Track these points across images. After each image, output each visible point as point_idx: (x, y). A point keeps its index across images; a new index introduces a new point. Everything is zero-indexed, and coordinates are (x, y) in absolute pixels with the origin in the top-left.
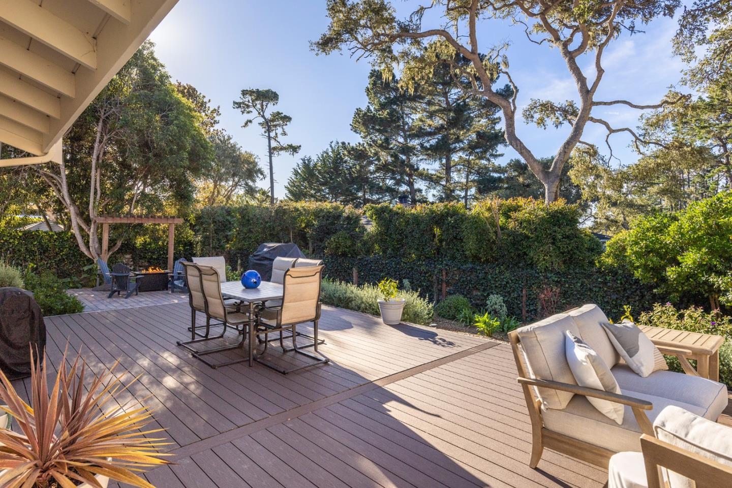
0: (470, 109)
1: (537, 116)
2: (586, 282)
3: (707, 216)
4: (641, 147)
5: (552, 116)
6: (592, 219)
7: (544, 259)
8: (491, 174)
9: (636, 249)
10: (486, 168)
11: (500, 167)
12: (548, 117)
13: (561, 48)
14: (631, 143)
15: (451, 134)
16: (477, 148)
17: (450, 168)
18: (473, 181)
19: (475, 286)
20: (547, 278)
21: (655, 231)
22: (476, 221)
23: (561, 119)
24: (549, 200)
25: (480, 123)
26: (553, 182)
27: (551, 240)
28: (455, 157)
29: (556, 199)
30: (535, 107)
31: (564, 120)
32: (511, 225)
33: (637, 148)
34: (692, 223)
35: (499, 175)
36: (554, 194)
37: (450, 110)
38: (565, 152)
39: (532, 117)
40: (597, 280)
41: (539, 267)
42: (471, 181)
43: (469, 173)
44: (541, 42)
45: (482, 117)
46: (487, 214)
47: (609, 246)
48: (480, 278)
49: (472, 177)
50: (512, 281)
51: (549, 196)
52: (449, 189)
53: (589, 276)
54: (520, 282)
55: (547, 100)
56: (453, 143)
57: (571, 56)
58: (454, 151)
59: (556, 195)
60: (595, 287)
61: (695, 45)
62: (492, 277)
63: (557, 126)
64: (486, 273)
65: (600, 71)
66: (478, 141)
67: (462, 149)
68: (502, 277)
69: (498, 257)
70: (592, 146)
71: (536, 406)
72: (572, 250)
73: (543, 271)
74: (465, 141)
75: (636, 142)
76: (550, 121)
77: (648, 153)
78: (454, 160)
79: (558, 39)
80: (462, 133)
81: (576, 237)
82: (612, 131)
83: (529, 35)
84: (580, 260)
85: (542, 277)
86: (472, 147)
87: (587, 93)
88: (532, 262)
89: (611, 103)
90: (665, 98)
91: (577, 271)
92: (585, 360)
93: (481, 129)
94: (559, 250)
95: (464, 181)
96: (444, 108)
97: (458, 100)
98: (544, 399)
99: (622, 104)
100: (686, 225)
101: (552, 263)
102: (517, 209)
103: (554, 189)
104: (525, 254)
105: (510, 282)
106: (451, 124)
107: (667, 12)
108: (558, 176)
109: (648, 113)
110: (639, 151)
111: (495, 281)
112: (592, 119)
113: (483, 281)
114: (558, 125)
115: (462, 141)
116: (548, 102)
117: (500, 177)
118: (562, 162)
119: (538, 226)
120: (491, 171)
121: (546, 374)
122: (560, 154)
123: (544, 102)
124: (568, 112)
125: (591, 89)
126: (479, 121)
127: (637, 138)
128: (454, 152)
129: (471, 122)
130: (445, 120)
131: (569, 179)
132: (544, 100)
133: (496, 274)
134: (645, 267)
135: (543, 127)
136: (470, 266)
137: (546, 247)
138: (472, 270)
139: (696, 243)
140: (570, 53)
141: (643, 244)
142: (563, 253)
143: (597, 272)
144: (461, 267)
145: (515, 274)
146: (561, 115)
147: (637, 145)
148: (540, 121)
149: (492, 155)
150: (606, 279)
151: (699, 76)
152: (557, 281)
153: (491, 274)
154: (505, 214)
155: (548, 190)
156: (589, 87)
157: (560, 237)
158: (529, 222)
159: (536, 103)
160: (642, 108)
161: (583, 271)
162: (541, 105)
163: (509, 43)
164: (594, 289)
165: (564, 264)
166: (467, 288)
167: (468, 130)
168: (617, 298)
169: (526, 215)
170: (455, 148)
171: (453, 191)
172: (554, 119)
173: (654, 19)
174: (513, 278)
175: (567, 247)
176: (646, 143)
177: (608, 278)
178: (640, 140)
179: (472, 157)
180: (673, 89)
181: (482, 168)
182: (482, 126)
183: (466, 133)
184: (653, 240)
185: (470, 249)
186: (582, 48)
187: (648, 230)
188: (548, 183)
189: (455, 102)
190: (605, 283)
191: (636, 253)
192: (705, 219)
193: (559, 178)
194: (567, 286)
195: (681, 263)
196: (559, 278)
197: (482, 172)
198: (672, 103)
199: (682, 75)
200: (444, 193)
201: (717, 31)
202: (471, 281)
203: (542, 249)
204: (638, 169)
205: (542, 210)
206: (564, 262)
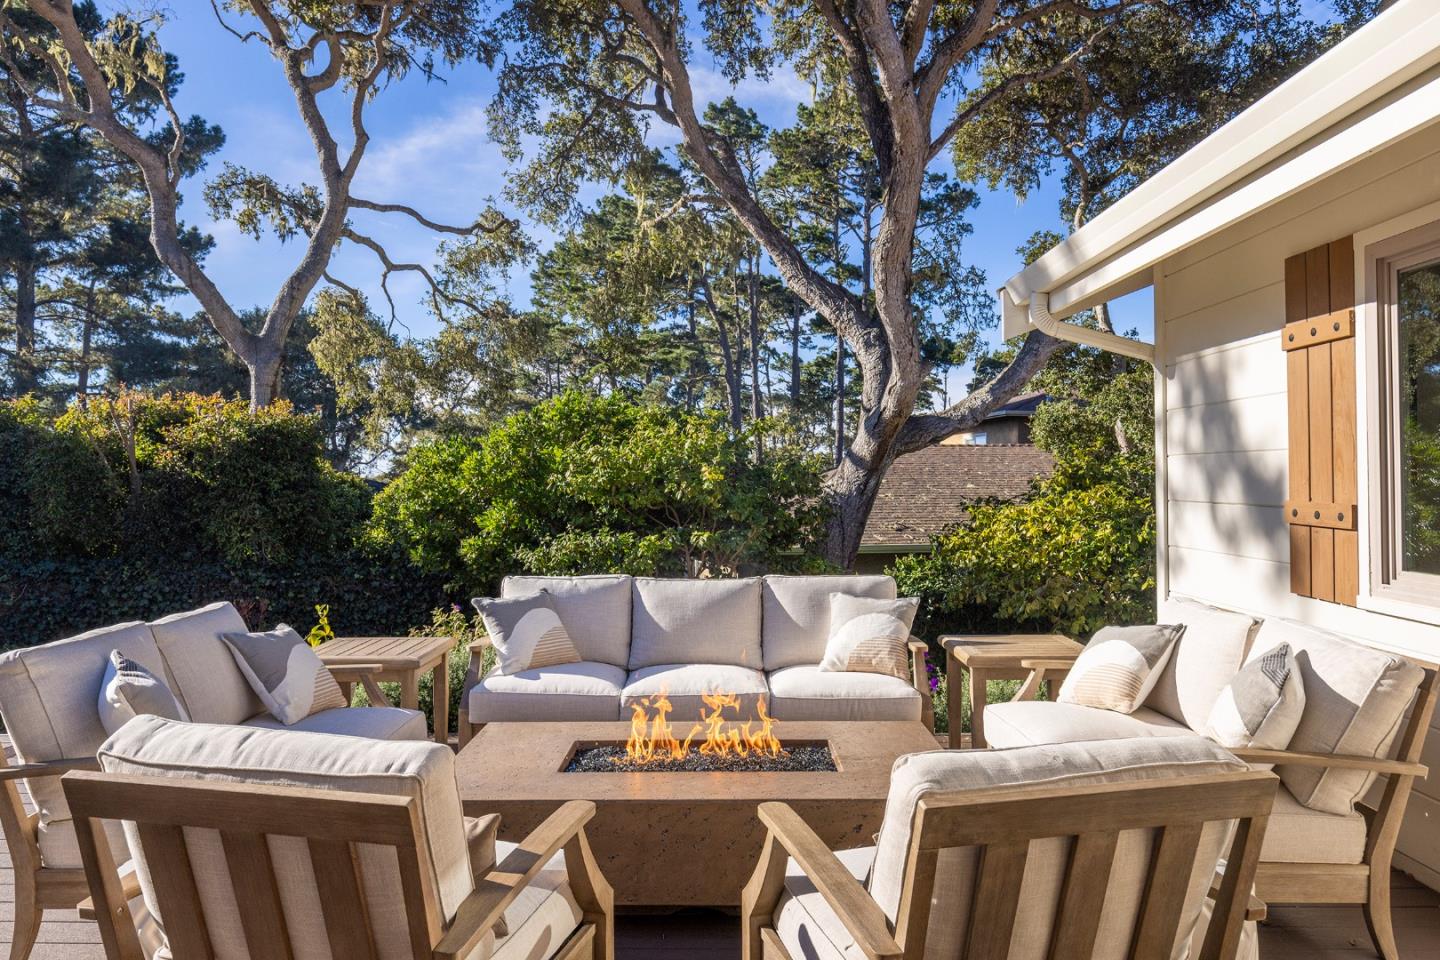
0: (91, 155)
1: (239, 206)
2: (331, 582)
3: (516, 441)
4: (443, 307)
5: (274, 212)
6: (390, 455)
7: (242, 539)
8: (155, 336)
9: (414, 506)
10: (141, 319)
11: (181, 320)
12: (265, 213)
13: (285, 63)
14: (427, 298)
15: (34, 213)
16: (112, 263)
17: (34, 306)
18: (101, 349)
19: (65, 619)
20: (249, 582)
21: (446, 472)
22: (69, 448)
23: (292, 223)
24: (258, 402)
25: (126, 199)
26: (267, 363)
27: (257, 495)
28: (50, 279)
29: (271, 402)
30: (233, 184)
31: (298, 226)
32: (165, 458)
33: (437, 307)
34: (498, 455)
35: (175, 339)
36: (269, 390)
37: (31, 146)
38: (293, 298)
39: (228, 206)
40: (352, 575)
41: (229, 558)
42: (97, 349)
43: (90, 328)
44: (248, 37)
45: (129, 184)
46: (101, 431)
47: (380, 505)
48: (80, 595)
49: (99, 338)
50: (163, 594)
51: (257, 393)
52: (26, 364)
53: (336, 570)
54: (185, 597)
55: (263, 173)
56: (39, 240)
57: (308, 89)
58: (43, 260)
59: (274, 393)
60: (348, 592)
61: (522, 131)
62: (113, 592)
63: (283, 237)
64: (96, 582)
65: (362, 138)
66: (115, 243)
67: (67, 259)
68: (139, 588)
69: (130, 539)
70: (354, 292)
71: (26, 827)
72: (302, 514)
73: (239, 565)
74: (79, 240)
75: (434, 295)
76: (268, 223)
77: (456, 321)
78: (47, 287)
79: (281, 41)
80: (67, 215)
81: (313, 487)
82: (392, 267)
83: (222, 12)
84: (320, 536)
85: (236, 581)
86: (97, 259)
87: (338, 177)
88: (214, 547)
89: (385, 208)
90: (481, 220)
91: (312, 560)
92: (116, 697)
93: (128, 216)
94: (275, 516)
95: (77, 346)
96: (14, 136)
97: (58, 124)
98: (41, 804)
99: (406, 214)
100: (488, 457)
101: (260, 545)
102: (181, 418)
103: (270, 379)
104: (197, 528)
105: (160, 598)
106: (33, 184)
107: (483, 55)
108: (278, 349)
109: (454, 242)
110: (440, 314)
111: (120, 599)
112: (351, 235)
113: (88, 604)
114: (285, 234)
115: (68, 238)
116: (264, 179)
117: (178, 344)
118: (288, 318)
119: (227, 462)
120: (154, 328)
121: (47, 747)
122: (281, 301)
123: (255, 176)
124: (303, 208)
125: (345, 169)
126: (122, 194)
127: (436, 289)
128: (46, 265)
129: (95, 191)
130: (15, 171)
131: (310, 357)
132: (255, 170)
133: (122, 583)
134: (429, 543)
135: (254, 234)
136: (51, 566)
137: (245, 512)
138: (57, 576)
139: (503, 490)
140: (304, 79)
141: (427, 496)
142: (282, 522)
143: (353, 560)
144: (24, 572)
145: (173, 578)
146: (291, 214)
147: (436, 302)
148: (246, 219)
149: (152, 286)
150: (369, 573)
151: (531, 189)
152: (270, 588)
153: (109, 583)
154: (150, 431)
155: (257, 379)
156: (343, 166)
157: (277, 486)
158: (207, 451)
159: (234, 174)
160: (441, 229)
161: (324, 559)
162: (245, 182)
163: (167, 14)
164: (347, 597)
165: (286, 545)
166: (41, 627)
167: (87, 211)
168: (389, 611)
169: (201, 435)
170: (46, 253)
171: (41, 371)
172: (277, 221)
173: (464, 60)
174: (167, 589)
175: (292, 509)
176: (451, 301)
177: (373, 570)
178: (441, 293)
179: (99, 285)
180: (492, 204)
181: (127, 317)
182: (129, 206)
183: (80, 218)
184: (445, 489)
185: (51, 522)
186: (328, 77)
187: (435, 467)
188: (255, 363)
189: (47, 128)
190: (366, 582)
191: (415, 515)
192: (514, 447)
193: (279, 354)
194: (291, 594)
195: (480, 530)
196: (274, 579)
197: (130, 327)
198: (490, 231)
199: (505, 181)
200: (12, 374)
201: (554, 115)
202: (50, 606)
203: (236, 514)
204: (440, 351)
205: (239, 424)
206: (287, 543)
